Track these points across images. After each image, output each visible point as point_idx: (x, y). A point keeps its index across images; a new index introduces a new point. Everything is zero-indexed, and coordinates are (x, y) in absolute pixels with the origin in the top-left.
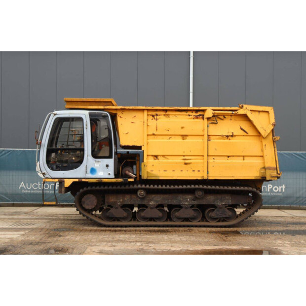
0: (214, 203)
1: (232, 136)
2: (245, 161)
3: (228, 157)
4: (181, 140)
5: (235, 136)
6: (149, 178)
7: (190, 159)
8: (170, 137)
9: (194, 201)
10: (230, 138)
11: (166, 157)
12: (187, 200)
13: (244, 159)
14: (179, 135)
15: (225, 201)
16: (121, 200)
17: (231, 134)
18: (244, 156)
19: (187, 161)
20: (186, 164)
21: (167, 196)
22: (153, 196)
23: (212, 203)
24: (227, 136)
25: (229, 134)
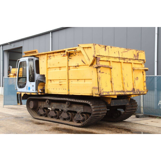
0: (76, 111)
1: (78, 66)
2: (85, 83)
3: (78, 80)
4: (59, 70)
5: (80, 66)
6: (49, 93)
7: (62, 82)
8: (55, 68)
9: (68, 108)
10: (77, 67)
11: (54, 80)
12: (65, 107)
13: (85, 82)
14: (58, 67)
15: (81, 109)
16: (43, 105)
17: (77, 65)
18: (85, 79)
19: (61, 83)
20: (60, 85)
21: (58, 104)
22: (53, 103)
23: (75, 110)
24: (76, 66)
25: (76, 65)
